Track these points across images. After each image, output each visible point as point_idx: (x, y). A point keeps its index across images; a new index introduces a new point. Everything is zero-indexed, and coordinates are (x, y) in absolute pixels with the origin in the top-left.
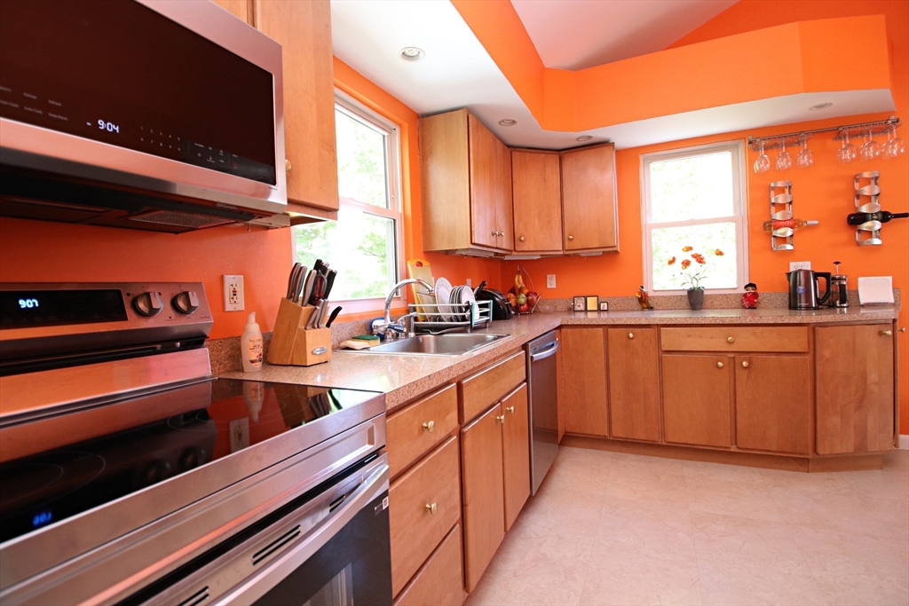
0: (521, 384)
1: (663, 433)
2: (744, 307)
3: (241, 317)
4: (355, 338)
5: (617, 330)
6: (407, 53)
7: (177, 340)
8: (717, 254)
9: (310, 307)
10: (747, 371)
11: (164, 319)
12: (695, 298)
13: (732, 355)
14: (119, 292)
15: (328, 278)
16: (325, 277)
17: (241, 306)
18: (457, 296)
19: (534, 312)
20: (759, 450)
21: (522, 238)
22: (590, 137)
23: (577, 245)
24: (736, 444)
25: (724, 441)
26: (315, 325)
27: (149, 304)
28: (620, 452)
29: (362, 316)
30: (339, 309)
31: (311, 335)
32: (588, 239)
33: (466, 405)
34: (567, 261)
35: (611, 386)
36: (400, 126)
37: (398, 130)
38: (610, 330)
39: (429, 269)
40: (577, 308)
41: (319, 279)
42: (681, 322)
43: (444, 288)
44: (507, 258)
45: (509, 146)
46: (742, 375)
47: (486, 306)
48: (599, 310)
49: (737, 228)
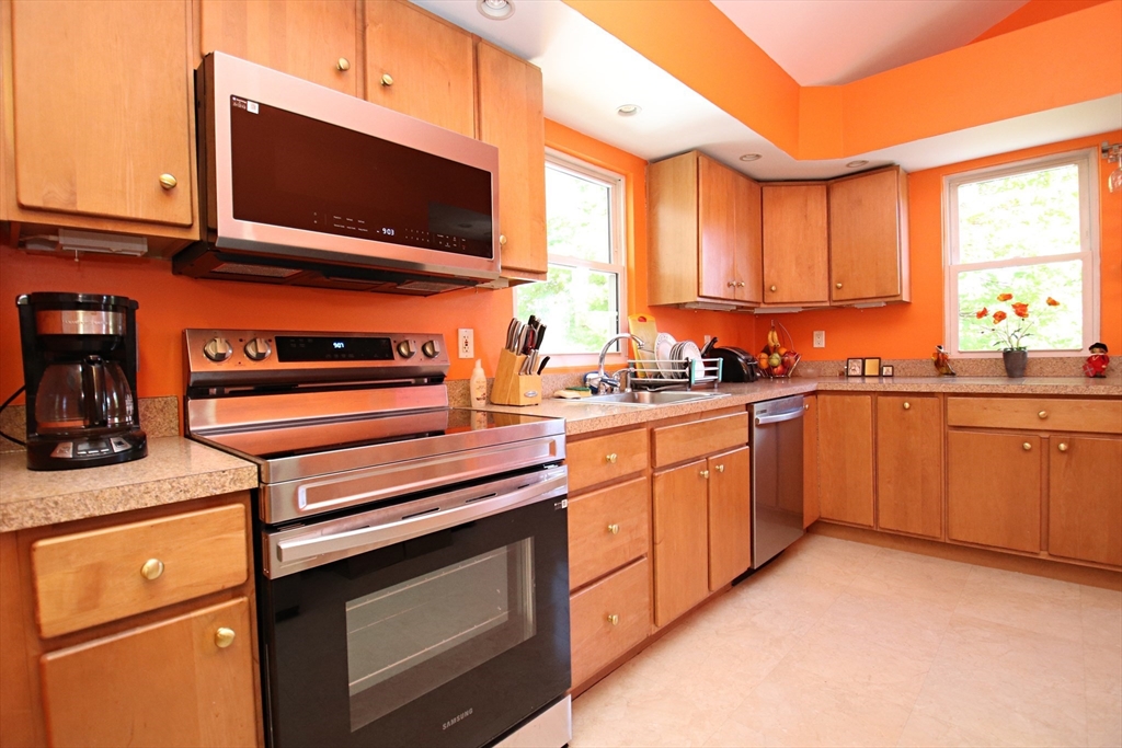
0: (741, 446)
1: (946, 529)
2: (1088, 376)
3: (471, 363)
4: (568, 389)
5: (890, 399)
6: (623, 109)
7: (425, 377)
8: (1050, 304)
9: (524, 356)
10: (1066, 456)
11: (417, 361)
12: (1014, 362)
13: (1046, 435)
14: (389, 339)
15: (539, 333)
16: (537, 331)
17: (471, 355)
18: (677, 353)
19: (792, 376)
20: (1081, 560)
21: (773, 288)
22: (864, 162)
23: (848, 294)
24: (1047, 550)
25: (1029, 544)
26: (527, 370)
27: (408, 349)
28: (892, 547)
29: (577, 369)
30: (547, 359)
31: (524, 379)
32: (860, 286)
33: (658, 451)
34: (837, 314)
35: (880, 467)
36: (626, 176)
37: (623, 180)
38: (881, 399)
39: (654, 325)
40: (851, 373)
41: (530, 333)
42: (974, 391)
43: (666, 342)
44: (756, 312)
45: (758, 181)
46: (1058, 463)
47: (714, 364)
48: (880, 375)
49: (1084, 269)
